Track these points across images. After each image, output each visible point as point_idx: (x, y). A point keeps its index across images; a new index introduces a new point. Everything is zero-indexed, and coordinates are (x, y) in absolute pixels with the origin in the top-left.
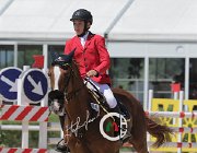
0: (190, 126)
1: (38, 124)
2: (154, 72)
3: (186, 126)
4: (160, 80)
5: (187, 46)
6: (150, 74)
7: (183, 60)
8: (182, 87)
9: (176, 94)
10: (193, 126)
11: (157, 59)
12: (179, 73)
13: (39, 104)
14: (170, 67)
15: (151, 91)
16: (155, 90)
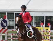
0: (46, 34)
1: (5, 34)
2: (36, 20)
3: (45, 34)
4: (37, 22)
5: (45, 13)
6: (35, 20)
7: (44, 17)
8: (44, 24)
9: (42, 26)
10: (47, 34)
11: (37, 16)
12: (43, 20)
13: (5, 28)
14: (40, 19)
15: (35, 25)
16: (36, 25)
